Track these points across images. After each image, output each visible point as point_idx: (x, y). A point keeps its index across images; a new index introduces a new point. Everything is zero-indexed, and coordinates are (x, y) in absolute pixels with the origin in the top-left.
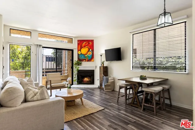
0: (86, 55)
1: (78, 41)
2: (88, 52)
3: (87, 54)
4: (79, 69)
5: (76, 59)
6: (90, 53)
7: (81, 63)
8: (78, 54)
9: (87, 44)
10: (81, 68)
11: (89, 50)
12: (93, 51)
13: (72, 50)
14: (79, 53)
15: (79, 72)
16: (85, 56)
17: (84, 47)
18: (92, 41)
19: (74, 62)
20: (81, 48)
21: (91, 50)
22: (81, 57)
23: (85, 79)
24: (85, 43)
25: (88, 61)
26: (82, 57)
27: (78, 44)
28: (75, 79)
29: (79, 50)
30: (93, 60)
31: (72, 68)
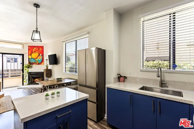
1: (29, 46)
2: (38, 56)
3: (37, 58)
4: (29, 71)
5: (26, 62)
6: (41, 57)
7: (31, 66)
8: (29, 58)
9: (37, 49)
10: (31, 70)
11: (39, 54)
12: (43, 55)
13: (23, 55)
14: (30, 57)
15: (30, 74)
16: (35, 60)
17: (35, 52)
18: (42, 47)
19: (24, 65)
20: (32, 53)
21: (41, 55)
22: (32, 61)
23: (36, 80)
24: (35, 48)
25: (38, 64)
27: (29, 49)
28: (24, 80)
29: (30, 54)
30: (43, 63)
31: (23, 70)
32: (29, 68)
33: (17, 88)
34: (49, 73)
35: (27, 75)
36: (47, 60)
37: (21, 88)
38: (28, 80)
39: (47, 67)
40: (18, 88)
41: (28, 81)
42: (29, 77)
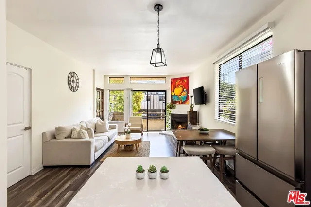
0: (180, 96)
1: (171, 79)
2: (182, 92)
4: (172, 113)
5: (169, 101)
6: (185, 93)
7: (174, 106)
8: (172, 95)
9: (181, 82)
10: (174, 111)
11: (183, 90)
12: (187, 90)
13: (165, 91)
15: (173, 116)
16: (178, 98)
17: (178, 86)
18: (187, 78)
19: (167, 105)
20: (175, 87)
21: (185, 90)
24: (178, 81)
25: (182, 104)
26: (176, 99)
27: (171, 83)
28: (167, 124)
29: (173, 90)
30: (187, 102)
31: (165, 111)
32: (171, 108)
33: (159, 132)
34: (194, 117)
35: (170, 117)
36: (192, 97)
37: (162, 134)
38: (170, 124)
39: (192, 108)
40: (160, 134)
41: (170, 126)
42: (172, 121)
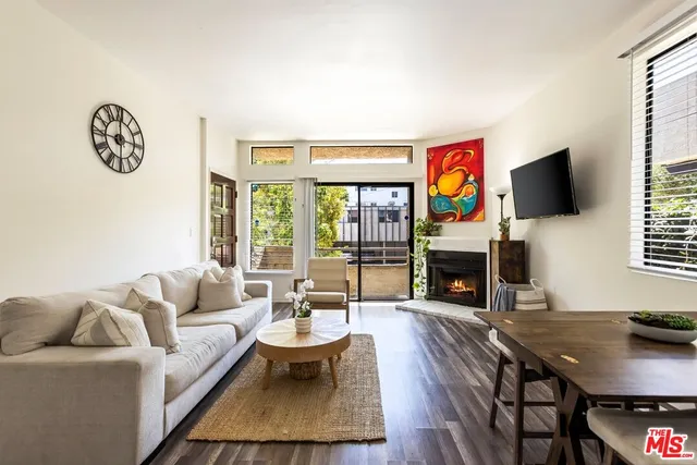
0: (456, 199)
1: (429, 151)
2: (462, 186)
3: (457, 195)
4: (431, 247)
5: (422, 213)
6: (472, 189)
7: (438, 228)
8: (429, 197)
9: (458, 158)
10: (435, 243)
11: (466, 178)
12: (480, 180)
13: (411, 186)
14: (433, 192)
15: (433, 256)
16: (451, 202)
17: (449, 168)
18: (478, 145)
19: (416, 225)
20: (439, 173)
21: (471, 178)
22: (440, 206)
23: (456, 284)
24: (450, 154)
26: (442, 208)
27: (429, 162)
28: (416, 281)
29: (433, 181)
30: (480, 214)
31: (411, 242)
32: (428, 234)
33: (394, 304)
34: (517, 260)
35: (424, 259)
36: (502, 197)
37: (405, 310)
38: (425, 281)
39: (505, 230)
40: (398, 308)
41: (425, 286)
42: (429, 270)
